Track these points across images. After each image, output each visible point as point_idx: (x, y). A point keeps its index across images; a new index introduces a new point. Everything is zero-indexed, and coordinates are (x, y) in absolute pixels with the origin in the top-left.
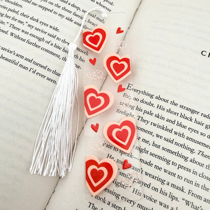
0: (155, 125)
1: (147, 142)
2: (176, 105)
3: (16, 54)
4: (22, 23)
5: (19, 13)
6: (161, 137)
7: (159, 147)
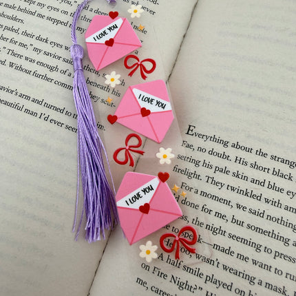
0: (233, 189)
1: (223, 217)
2: (264, 155)
3: (18, 94)
4: (24, 46)
5: (20, 32)
6: (244, 208)
7: (241, 224)
